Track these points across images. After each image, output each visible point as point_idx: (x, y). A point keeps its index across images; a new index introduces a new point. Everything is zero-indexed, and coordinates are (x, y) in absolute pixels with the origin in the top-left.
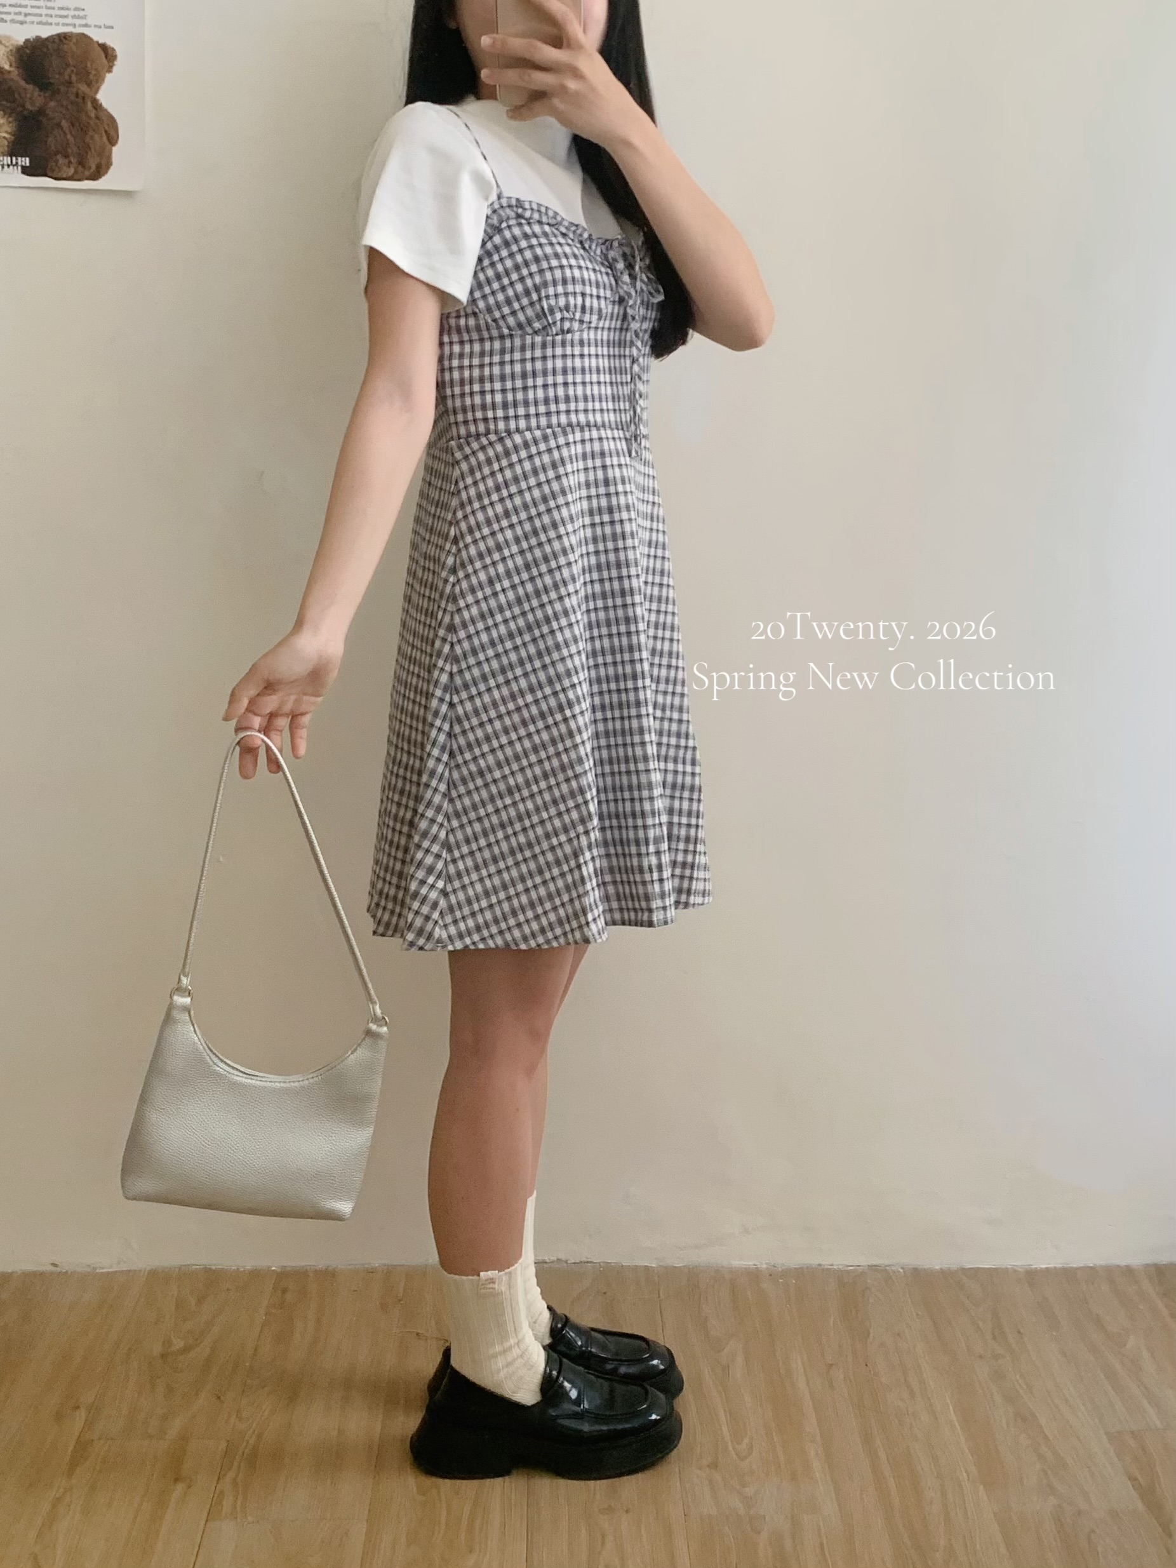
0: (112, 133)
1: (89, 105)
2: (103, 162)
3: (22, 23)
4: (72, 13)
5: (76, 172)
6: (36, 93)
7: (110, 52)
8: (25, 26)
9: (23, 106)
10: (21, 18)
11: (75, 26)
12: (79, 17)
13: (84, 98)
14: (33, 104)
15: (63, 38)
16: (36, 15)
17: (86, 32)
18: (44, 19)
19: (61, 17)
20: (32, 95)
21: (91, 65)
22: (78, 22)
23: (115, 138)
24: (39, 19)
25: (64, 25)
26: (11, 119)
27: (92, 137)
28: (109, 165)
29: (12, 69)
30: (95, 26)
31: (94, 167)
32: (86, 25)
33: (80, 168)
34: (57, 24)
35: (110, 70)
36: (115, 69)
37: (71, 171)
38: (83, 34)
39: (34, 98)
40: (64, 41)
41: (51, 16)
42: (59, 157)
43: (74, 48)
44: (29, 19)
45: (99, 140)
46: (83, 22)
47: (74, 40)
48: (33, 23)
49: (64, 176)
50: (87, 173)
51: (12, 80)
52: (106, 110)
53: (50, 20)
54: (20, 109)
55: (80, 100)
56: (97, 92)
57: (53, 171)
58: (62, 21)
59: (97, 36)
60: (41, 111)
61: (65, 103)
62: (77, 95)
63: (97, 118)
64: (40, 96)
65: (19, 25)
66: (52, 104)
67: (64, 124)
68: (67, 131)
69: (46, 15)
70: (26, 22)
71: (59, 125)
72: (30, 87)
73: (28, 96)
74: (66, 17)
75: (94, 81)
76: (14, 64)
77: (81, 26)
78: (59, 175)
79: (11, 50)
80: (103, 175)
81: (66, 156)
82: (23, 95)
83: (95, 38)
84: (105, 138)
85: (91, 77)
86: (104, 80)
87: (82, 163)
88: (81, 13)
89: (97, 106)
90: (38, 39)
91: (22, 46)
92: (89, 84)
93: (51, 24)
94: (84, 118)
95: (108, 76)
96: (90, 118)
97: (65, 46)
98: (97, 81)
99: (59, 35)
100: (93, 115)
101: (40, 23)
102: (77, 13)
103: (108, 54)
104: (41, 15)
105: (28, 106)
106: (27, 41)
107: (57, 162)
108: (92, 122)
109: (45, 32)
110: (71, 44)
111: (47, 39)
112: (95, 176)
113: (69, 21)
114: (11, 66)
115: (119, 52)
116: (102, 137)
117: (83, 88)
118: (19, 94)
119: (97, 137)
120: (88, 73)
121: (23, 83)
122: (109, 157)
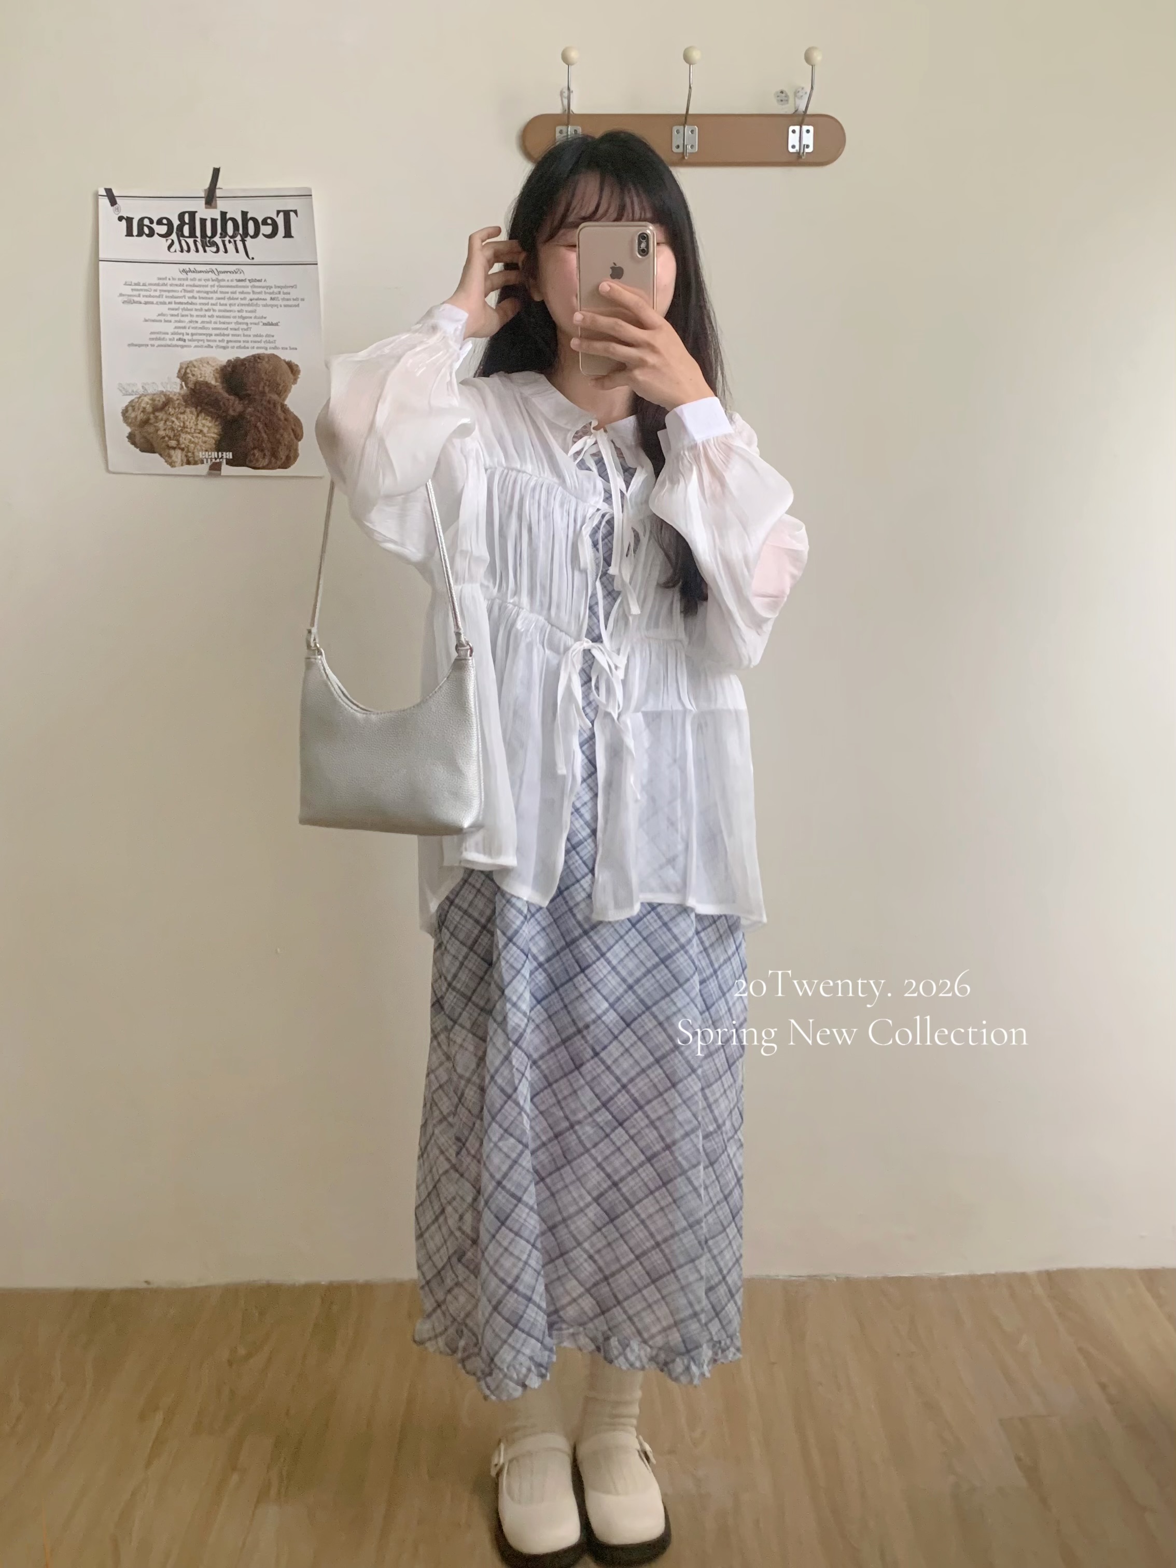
0: (299, 432)
1: (279, 408)
2: (292, 455)
3: (224, 348)
4: (264, 339)
5: (270, 462)
6: (237, 402)
7: (294, 367)
8: (227, 350)
9: (226, 411)
10: (224, 344)
11: (266, 349)
12: (269, 342)
13: (275, 406)
14: (234, 410)
15: (257, 358)
16: (235, 341)
17: (275, 353)
18: (242, 344)
19: (255, 342)
20: (233, 404)
21: (280, 379)
22: (269, 345)
23: (300, 434)
24: (238, 344)
25: (258, 348)
26: (217, 423)
27: (282, 435)
28: (296, 456)
29: (218, 384)
30: (283, 348)
31: (284, 458)
32: (275, 348)
33: (273, 460)
34: (253, 348)
35: (295, 381)
36: (299, 380)
37: (266, 462)
38: (273, 355)
39: (235, 406)
40: (259, 360)
41: (248, 342)
42: (256, 451)
43: (267, 366)
44: (230, 344)
45: (287, 437)
46: (272, 345)
47: (267, 360)
48: (233, 347)
49: (261, 466)
50: (279, 463)
51: (219, 392)
52: (292, 413)
53: (247, 345)
54: (224, 414)
55: (271, 406)
56: (284, 400)
57: (251, 461)
58: (256, 345)
59: (285, 356)
60: (241, 415)
61: (260, 408)
62: (269, 402)
63: (286, 419)
64: (239, 403)
65: (222, 350)
66: (250, 410)
67: (259, 424)
68: (262, 431)
69: (244, 342)
70: (228, 347)
71: (256, 426)
72: (232, 397)
73: (231, 404)
74: (260, 342)
75: (282, 391)
76: (219, 380)
77: (270, 348)
78: (257, 465)
79: (217, 369)
80: (292, 464)
81: (262, 451)
82: (227, 404)
83: (282, 358)
84: (292, 434)
85: (280, 388)
86: (290, 390)
87: (274, 454)
88: (271, 339)
89: (285, 410)
90: (238, 360)
91: (225, 366)
92: (279, 394)
93: (248, 348)
94: (275, 420)
95: (294, 387)
96: (279, 419)
97: (260, 365)
98: (285, 391)
99: (254, 356)
100: (282, 418)
101: (239, 347)
102: (268, 339)
103: (293, 369)
104: (240, 342)
105: (231, 412)
106: (229, 361)
107: (254, 455)
108: (281, 423)
109: (243, 354)
110: (264, 362)
111: (245, 359)
112: (285, 466)
113: (262, 345)
114: (216, 381)
115: (301, 367)
116: (290, 434)
117: (275, 397)
118: (224, 404)
119: (286, 435)
120: (278, 385)
121: (226, 395)
122: (296, 450)
